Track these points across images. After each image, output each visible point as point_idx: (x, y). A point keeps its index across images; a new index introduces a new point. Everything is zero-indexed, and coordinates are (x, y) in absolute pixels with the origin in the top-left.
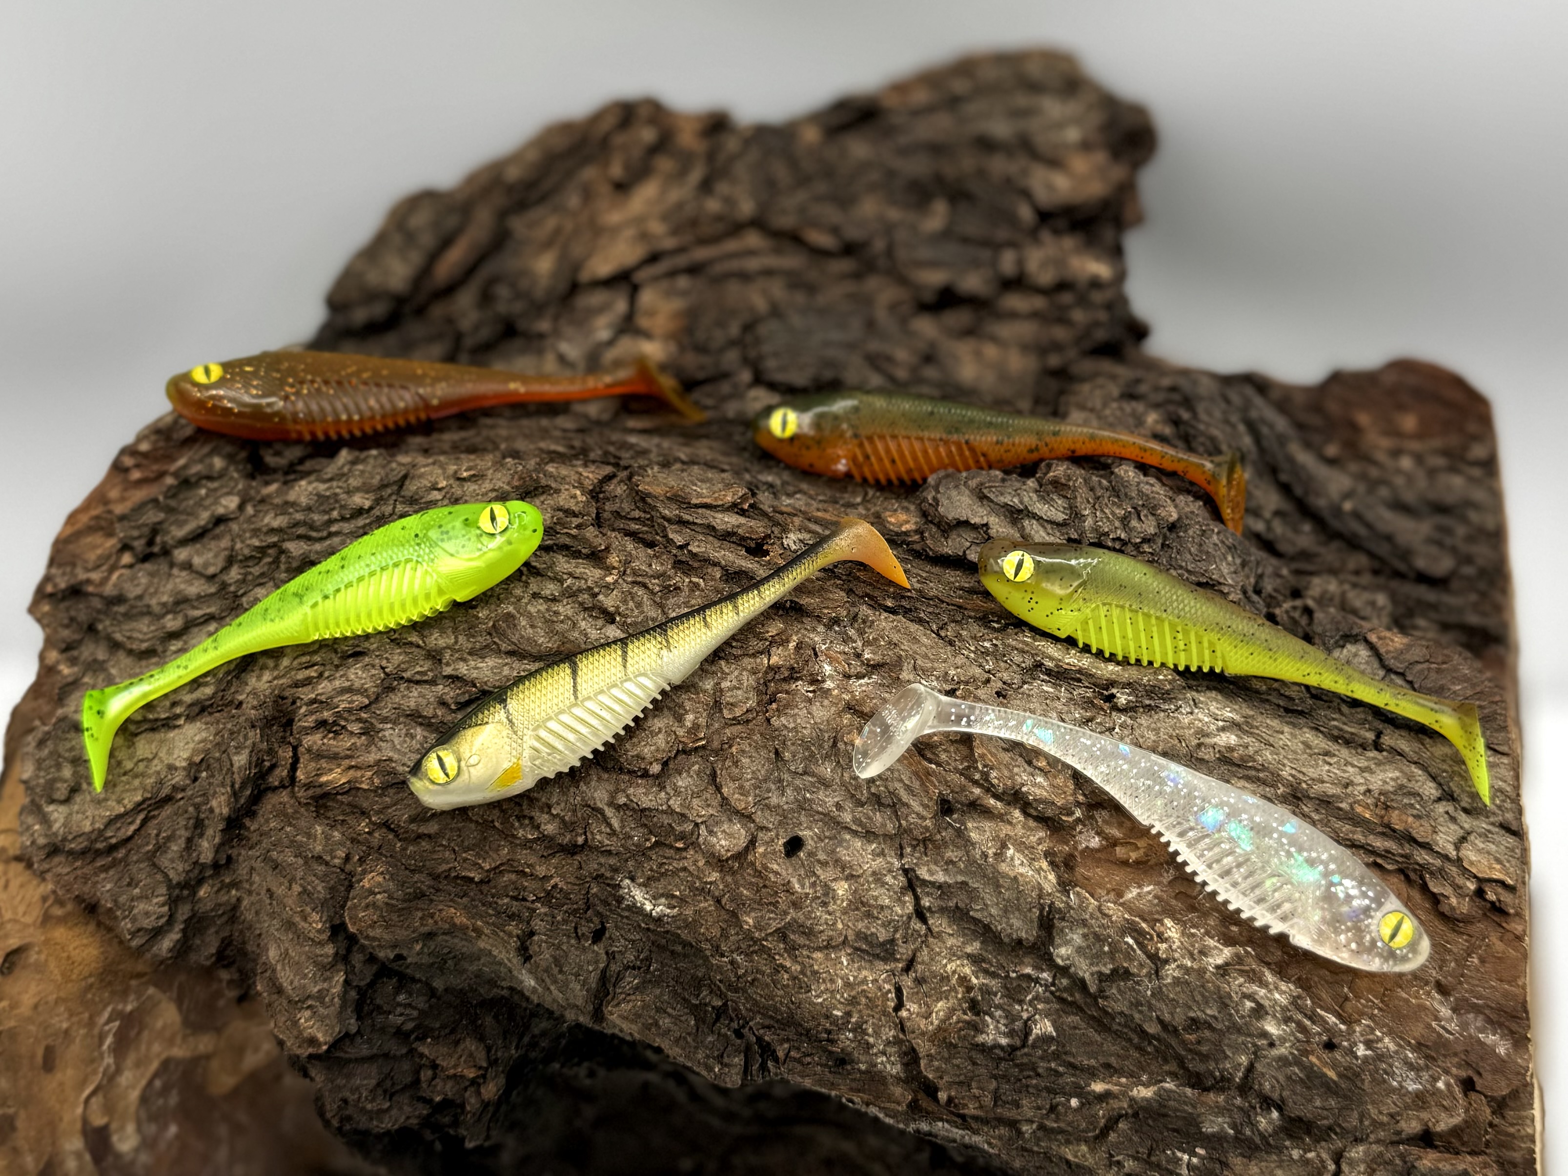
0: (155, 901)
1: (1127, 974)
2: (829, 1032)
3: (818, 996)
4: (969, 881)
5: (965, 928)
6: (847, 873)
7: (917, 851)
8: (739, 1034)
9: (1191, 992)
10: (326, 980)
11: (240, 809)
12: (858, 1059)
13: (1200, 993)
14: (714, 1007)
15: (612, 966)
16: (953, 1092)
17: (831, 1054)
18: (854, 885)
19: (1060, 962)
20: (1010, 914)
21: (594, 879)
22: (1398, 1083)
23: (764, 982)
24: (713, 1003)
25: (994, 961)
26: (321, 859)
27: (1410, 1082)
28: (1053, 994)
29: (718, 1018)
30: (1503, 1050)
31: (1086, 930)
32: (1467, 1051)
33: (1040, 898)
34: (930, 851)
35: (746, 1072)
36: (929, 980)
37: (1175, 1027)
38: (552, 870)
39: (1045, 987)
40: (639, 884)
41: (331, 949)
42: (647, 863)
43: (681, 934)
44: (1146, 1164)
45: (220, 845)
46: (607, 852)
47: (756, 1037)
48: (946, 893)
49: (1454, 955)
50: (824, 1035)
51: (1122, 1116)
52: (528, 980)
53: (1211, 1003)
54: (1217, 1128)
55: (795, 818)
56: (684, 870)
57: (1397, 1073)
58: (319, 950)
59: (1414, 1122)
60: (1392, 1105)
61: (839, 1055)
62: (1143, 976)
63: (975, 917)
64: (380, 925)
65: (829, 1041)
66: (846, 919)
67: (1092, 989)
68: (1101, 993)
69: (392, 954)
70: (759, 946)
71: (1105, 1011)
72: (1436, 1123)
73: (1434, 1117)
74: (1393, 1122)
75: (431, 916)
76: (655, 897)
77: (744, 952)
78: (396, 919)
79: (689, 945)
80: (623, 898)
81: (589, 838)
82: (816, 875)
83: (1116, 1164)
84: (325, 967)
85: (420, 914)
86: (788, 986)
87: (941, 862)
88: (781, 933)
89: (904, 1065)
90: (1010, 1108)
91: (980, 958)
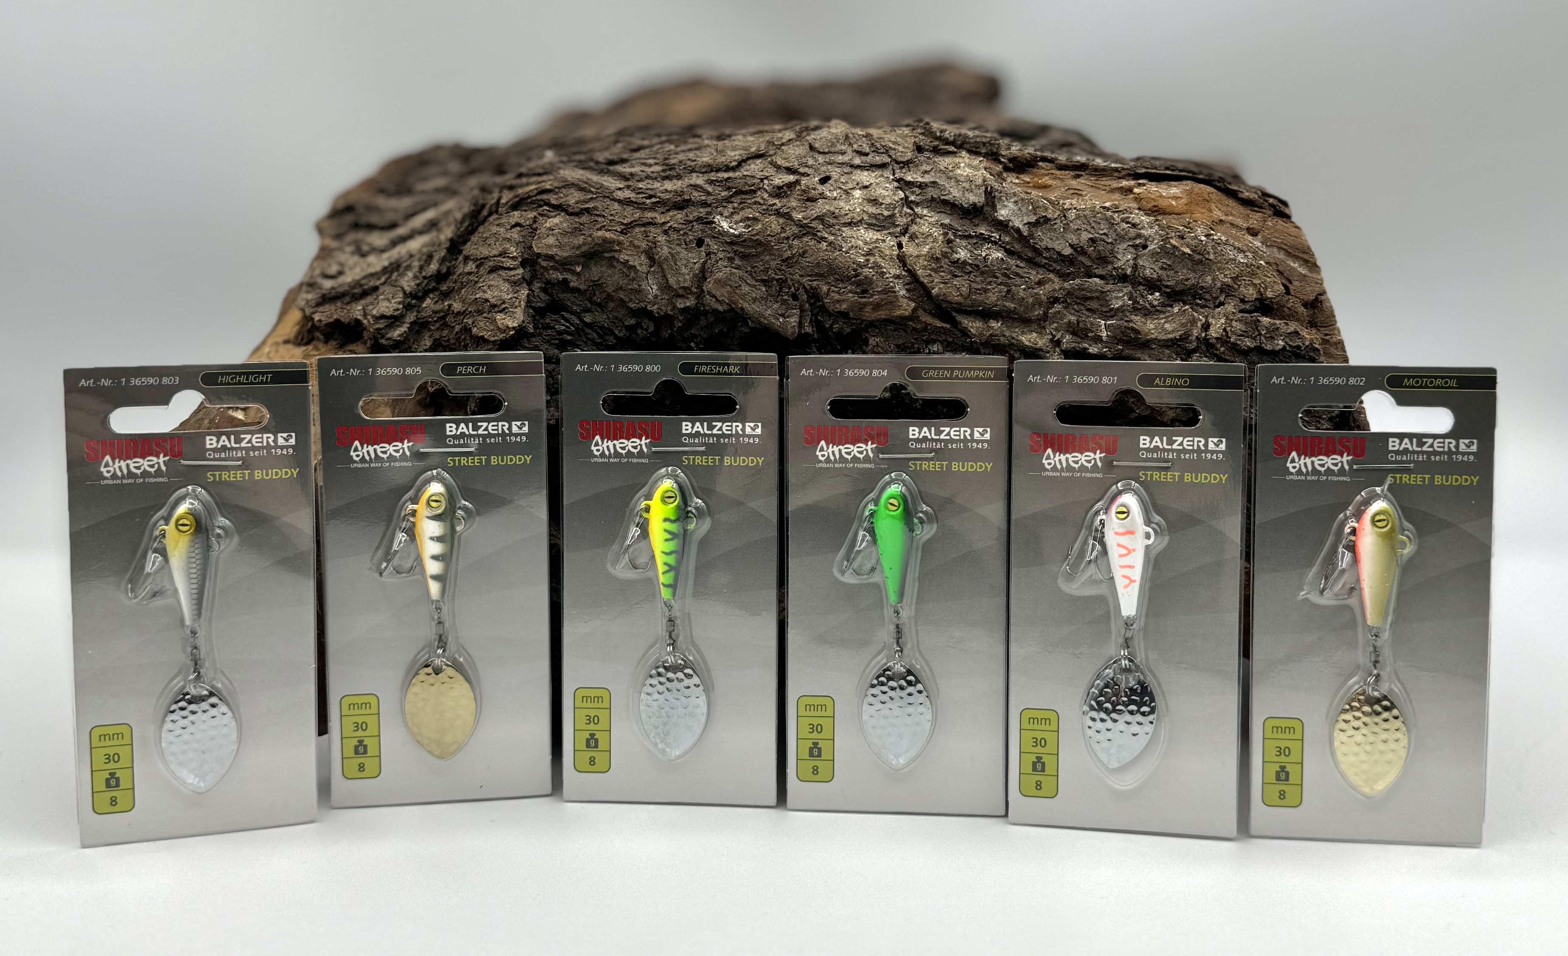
0: (393, 301)
1: (1047, 220)
2: (855, 270)
3: (847, 253)
4: (938, 180)
5: (939, 212)
6: (860, 185)
7: (904, 171)
8: (795, 297)
9: (1088, 222)
10: (516, 293)
11: (459, 237)
12: (877, 285)
13: (1094, 221)
14: (777, 280)
15: (709, 261)
16: (942, 286)
17: (858, 285)
18: (865, 192)
19: (1002, 218)
20: (967, 195)
21: (696, 221)
22: (1232, 257)
23: (811, 252)
24: (777, 277)
25: (960, 228)
26: (517, 225)
27: (1241, 258)
28: (1001, 246)
29: (781, 289)
30: (1303, 271)
31: (1016, 198)
32: (1277, 264)
33: (984, 182)
34: (912, 169)
35: (800, 325)
36: (919, 236)
37: (1081, 247)
38: (668, 218)
39: (995, 243)
40: (726, 217)
41: (520, 271)
42: (730, 206)
43: (755, 238)
44: (1078, 336)
45: (443, 260)
46: (705, 204)
47: (806, 291)
48: (924, 191)
49: (1255, 219)
50: (853, 273)
51: (1056, 300)
52: (652, 288)
53: (1102, 226)
54: (1120, 303)
55: (824, 168)
56: (755, 203)
57: (1231, 253)
58: (512, 273)
59: (1251, 289)
60: (1232, 270)
61: (864, 287)
62: (1056, 219)
63: (944, 200)
64: (556, 246)
65: (856, 276)
66: (862, 208)
67: (1025, 234)
68: (1031, 235)
69: (561, 277)
70: (805, 230)
71: (1035, 250)
72: (1266, 288)
73: (1263, 282)
74: (1236, 286)
75: (590, 236)
76: (736, 223)
77: (796, 237)
78: (567, 241)
79: (759, 243)
80: (715, 228)
81: (693, 198)
82: (840, 188)
83: (1058, 343)
84: (515, 284)
85: (583, 237)
86: (826, 250)
87: (919, 173)
88: (820, 218)
89: (907, 290)
90: (981, 294)
91: (950, 227)
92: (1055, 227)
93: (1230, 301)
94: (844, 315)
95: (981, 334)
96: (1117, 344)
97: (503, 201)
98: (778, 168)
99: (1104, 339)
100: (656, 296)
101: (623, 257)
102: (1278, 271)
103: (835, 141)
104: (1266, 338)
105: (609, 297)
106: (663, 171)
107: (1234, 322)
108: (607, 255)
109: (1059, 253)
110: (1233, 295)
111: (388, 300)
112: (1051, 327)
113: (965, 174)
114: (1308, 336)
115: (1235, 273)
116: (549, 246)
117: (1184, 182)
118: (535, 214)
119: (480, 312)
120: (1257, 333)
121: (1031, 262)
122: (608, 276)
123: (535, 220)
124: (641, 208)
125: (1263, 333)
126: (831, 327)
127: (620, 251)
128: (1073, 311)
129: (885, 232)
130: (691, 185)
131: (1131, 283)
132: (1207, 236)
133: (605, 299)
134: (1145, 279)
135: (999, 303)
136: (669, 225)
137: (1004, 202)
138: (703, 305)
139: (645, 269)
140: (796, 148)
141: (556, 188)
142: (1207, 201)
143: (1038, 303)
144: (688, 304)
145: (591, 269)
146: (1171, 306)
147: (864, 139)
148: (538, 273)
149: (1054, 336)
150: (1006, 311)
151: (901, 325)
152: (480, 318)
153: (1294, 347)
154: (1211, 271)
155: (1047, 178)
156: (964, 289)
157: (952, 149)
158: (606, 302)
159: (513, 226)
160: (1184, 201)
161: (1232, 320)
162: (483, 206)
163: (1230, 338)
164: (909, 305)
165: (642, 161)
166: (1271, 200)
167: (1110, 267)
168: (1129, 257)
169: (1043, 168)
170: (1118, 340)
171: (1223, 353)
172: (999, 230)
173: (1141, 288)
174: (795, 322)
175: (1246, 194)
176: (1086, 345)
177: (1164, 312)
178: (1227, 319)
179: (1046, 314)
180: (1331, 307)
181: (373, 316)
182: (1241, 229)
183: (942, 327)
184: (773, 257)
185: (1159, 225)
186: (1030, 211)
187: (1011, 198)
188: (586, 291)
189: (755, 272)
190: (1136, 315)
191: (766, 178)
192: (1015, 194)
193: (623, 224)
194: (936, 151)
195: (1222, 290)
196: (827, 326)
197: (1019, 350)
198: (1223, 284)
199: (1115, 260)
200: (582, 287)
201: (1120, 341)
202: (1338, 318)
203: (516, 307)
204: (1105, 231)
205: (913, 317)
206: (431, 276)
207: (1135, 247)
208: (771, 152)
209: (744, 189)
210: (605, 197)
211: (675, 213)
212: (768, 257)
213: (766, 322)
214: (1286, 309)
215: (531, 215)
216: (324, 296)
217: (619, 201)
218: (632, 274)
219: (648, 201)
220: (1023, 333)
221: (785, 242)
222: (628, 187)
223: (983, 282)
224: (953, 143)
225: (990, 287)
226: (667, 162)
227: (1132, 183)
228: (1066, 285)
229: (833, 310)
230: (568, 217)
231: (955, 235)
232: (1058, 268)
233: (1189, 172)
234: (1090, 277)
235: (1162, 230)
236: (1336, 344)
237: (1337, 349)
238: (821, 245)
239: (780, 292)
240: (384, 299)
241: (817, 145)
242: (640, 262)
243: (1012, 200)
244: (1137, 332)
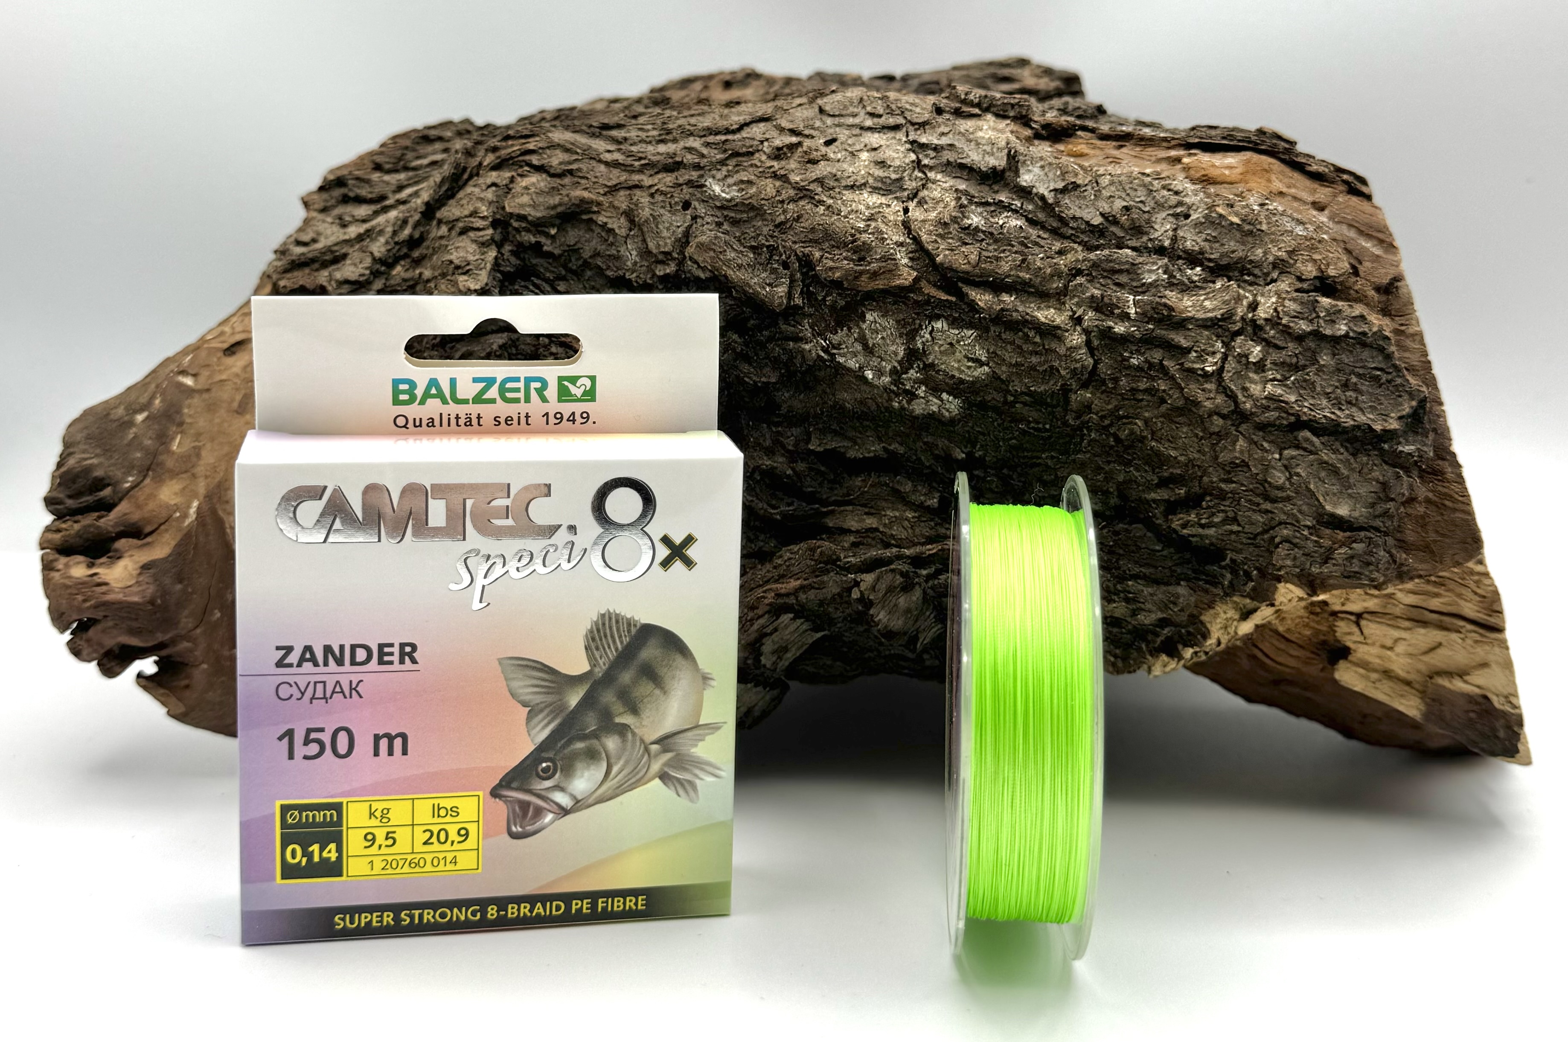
1: (1076, 186)
2: (853, 235)
3: (846, 217)
4: (956, 143)
5: (955, 177)
6: (868, 147)
7: (919, 132)
8: (786, 265)
9: (1123, 188)
10: (483, 254)
11: (437, 201)
12: (876, 252)
13: (1131, 188)
14: (768, 247)
15: (694, 226)
16: (947, 252)
17: (855, 252)
18: (873, 153)
19: (1024, 184)
20: (987, 158)
21: (686, 184)
22: (1289, 229)
23: (806, 216)
24: (767, 244)
25: (976, 195)
26: (494, 184)
27: (1299, 230)
28: (1022, 215)
29: (771, 257)
30: (1377, 251)
31: (1042, 163)
32: (1344, 242)
33: (1008, 144)
34: (928, 131)
35: (790, 295)
36: (929, 202)
37: (1114, 216)
38: (656, 181)
39: (1015, 211)
40: (719, 180)
41: (490, 231)
42: (724, 169)
43: (747, 202)
44: (1103, 313)
45: (417, 225)
46: (697, 167)
47: (799, 259)
48: (939, 154)
49: (1323, 193)
50: (850, 238)
51: (1079, 272)
52: (631, 254)
53: (1139, 193)
54: (1154, 277)
55: (831, 131)
56: (751, 165)
57: (1288, 225)
58: (481, 233)
59: (1310, 265)
60: (1288, 242)
61: (861, 252)
62: (1086, 185)
63: (961, 163)
64: (530, 205)
65: (852, 242)
66: (867, 170)
67: (1051, 201)
68: (1057, 203)
69: (533, 240)
70: (803, 193)
71: (1061, 219)
72: (1328, 265)
73: (1324, 258)
74: (1292, 262)
75: (568, 195)
76: (729, 186)
77: (792, 200)
78: (541, 200)
79: (752, 208)
80: (706, 191)
81: (685, 160)
82: (846, 150)
83: (1078, 321)
84: (484, 245)
85: (560, 197)
86: (823, 214)
87: (935, 135)
88: (820, 181)
89: (910, 258)
90: (992, 262)
91: (966, 193)
92: (1086, 194)
93: (1285, 279)
94: (837, 284)
95: (989, 308)
96: (1148, 323)
97: (485, 163)
98: (781, 130)
99: (1133, 316)
100: (635, 263)
101: (601, 219)
102: (1346, 249)
103: (848, 104)
104: (1325, 321)
105: (586, 264)
106: (660, 135)
107: (1287, 301)
108: (584, 217)
109: (1087, 223)
110: (1287, 272)
111: (355, 265)
112: (1071, 303)
113: (987, 136)
114: (1376, 321)
115: (1290, 246)
116: (522, 206)
117: (1243, 153)
118: (514, 173)
119: (444, 275)
120: (1314, 315)
121: (1056, 233)
122: (586, 241)
123: (512, 180)
124: (628, 171)
125: (1322, 315)
126: (824, 300)
127: (598, 212)
128: (1098, 285)
129: (890, 196)
130: (686, 148)
131: (1169, 257)
132: (1262, 205)
133: (581, 266)
134: (1185, 251)
135: (1012, 273)
136: (656, 188)
137: (1028, 166)
138: (684, 272)
139: (623, 232)
140: (805, 111)
141: (540, 148)
142: (1266, 170)
143: (1058, 274)
144: (668, 271)
145: (567, 232)
146: (1214, 282)
147: (880, 102)
148: (511, 236)
149: (1075, 312)
150: (1020, 283)
151: (901, 297)
152: (443, 281)
153: (1360, 333)
154: (1262, 243)
155: (1083, 146)
156: (973, 257)
157: (976, 111)
158: (583, 271)
159: (489, 187)
160: (1239, 170)
161: (1284, 299)
162: (465, 169)
163: (1281, 319)
164: (910, 274)
165: (640, 126)
166: (1345, 177)
167: (1145, 238)
168: (1168, 227)
169: (1082, 138)
170: (1149, 318)
171: (1273, 337)
172: (1021, 197)
173: (1180, 262)
174: (782, 291)
175: (1314, 168)
176: (1111, 324)
177: (1204, 289)
178: (1279, 297)
179: (1066, 287)
180: (1409, 293)
181: (337, 281)
182: (1305, 203)
183: (947, 300)
184: (766, 223)
185: (1205, 192)
186: (1058, 177)
187: (1037, 162)
188: (560, 256)
189: (744, 239)
190: (1172, 291)
191: (767, 140)
192: (1041, 159)
193: (606, 186)
194: (958, 113)
195: (1275, 266)
196: (820, 298)
197: (1034, 328)
198: (1277, 258)
199: (1152, 231)
200: (557, 252)
201: (1150, 320)
202: (1417, 306)
203: (481, 269)
204: (1143, 198)
205: (914, 286)
206: (403, 241)
207: (1176, 216)
208: (777, 116)
209: (741, 151)
210: (591, 158)
211: (665, 175)
212: (760, 223)
213: (751, 291)
214: (1352, 292)
215: (508, 174)
216: (293, 261)
217: (607, 164)
218: (611, 239)
219: (637, 164)
220: (1039, 308)
221: (780, 206)
222: (619, 150)
223: (996, 250)
224: (978, 105)
225: (1002, 255)
226: (665, 126)
227: (1182, 152)
228: (1092, 256)
229: (825, 279)
230: (549, 179)
231: (971, 202)
232: (1086, 239)
233: (1249, 142)
234: (1121, 248)
235: (1208, 198)
236: (1413, 335)
237: (1414, 341)
238: (818, 209)
239: (770, 259)
240: (352, 264)
241: (827, 108)
242: (619, 225)
243: (1038, 165)
244: (1171, 309)
